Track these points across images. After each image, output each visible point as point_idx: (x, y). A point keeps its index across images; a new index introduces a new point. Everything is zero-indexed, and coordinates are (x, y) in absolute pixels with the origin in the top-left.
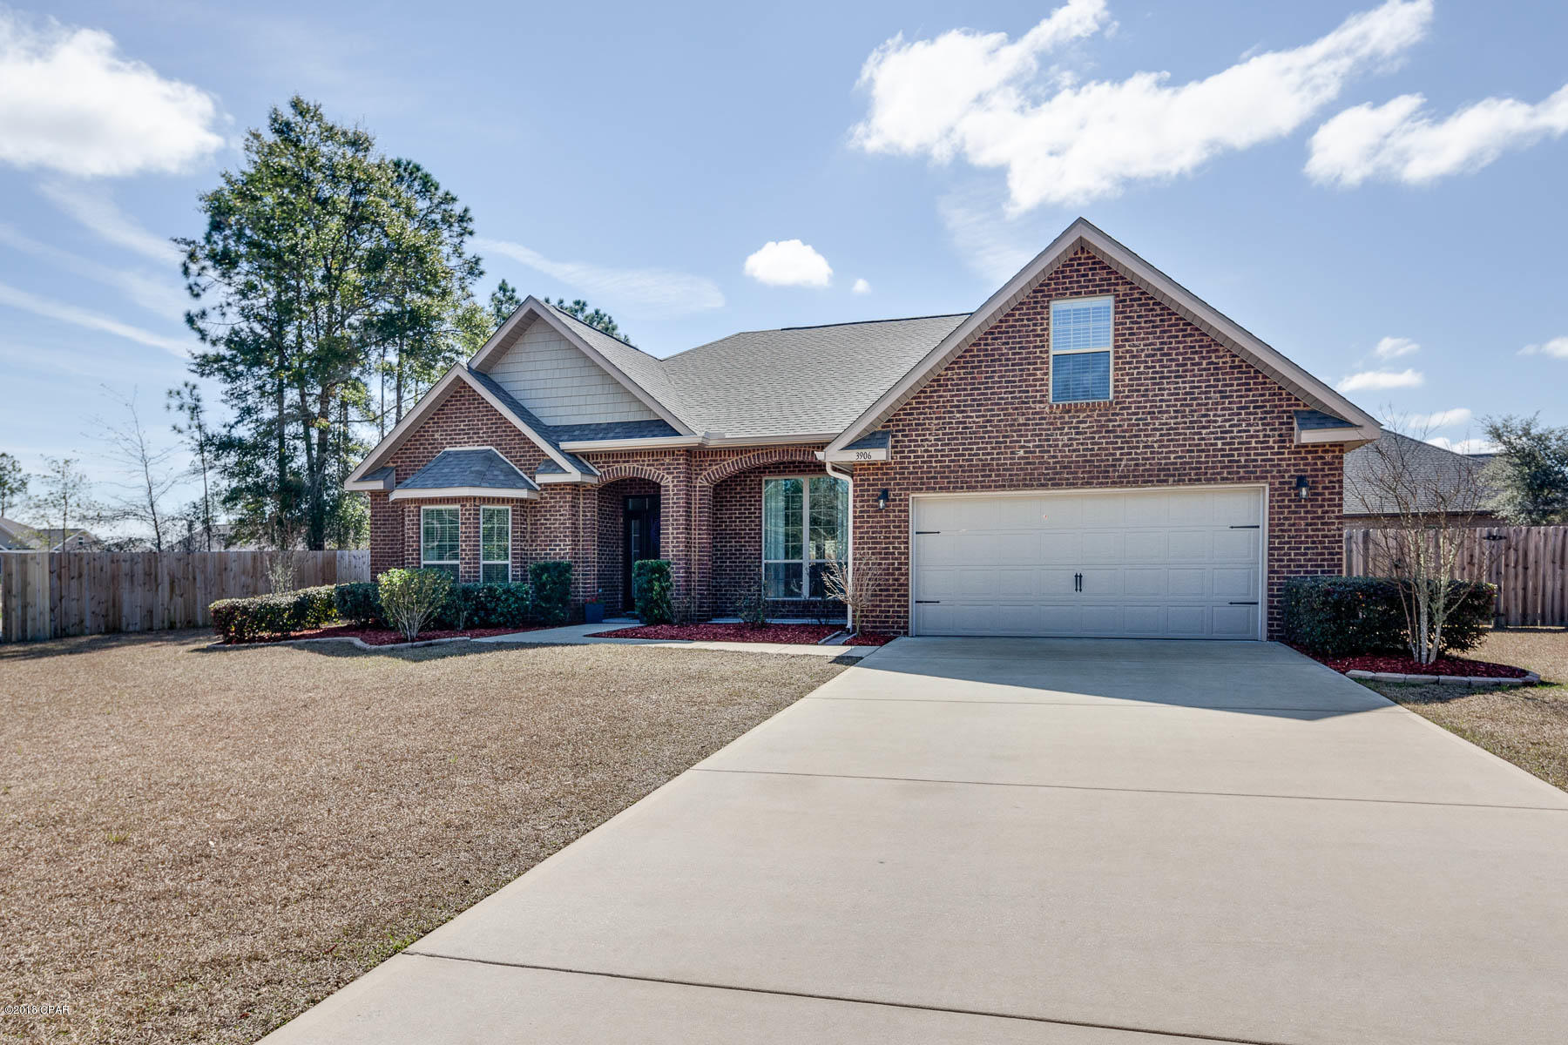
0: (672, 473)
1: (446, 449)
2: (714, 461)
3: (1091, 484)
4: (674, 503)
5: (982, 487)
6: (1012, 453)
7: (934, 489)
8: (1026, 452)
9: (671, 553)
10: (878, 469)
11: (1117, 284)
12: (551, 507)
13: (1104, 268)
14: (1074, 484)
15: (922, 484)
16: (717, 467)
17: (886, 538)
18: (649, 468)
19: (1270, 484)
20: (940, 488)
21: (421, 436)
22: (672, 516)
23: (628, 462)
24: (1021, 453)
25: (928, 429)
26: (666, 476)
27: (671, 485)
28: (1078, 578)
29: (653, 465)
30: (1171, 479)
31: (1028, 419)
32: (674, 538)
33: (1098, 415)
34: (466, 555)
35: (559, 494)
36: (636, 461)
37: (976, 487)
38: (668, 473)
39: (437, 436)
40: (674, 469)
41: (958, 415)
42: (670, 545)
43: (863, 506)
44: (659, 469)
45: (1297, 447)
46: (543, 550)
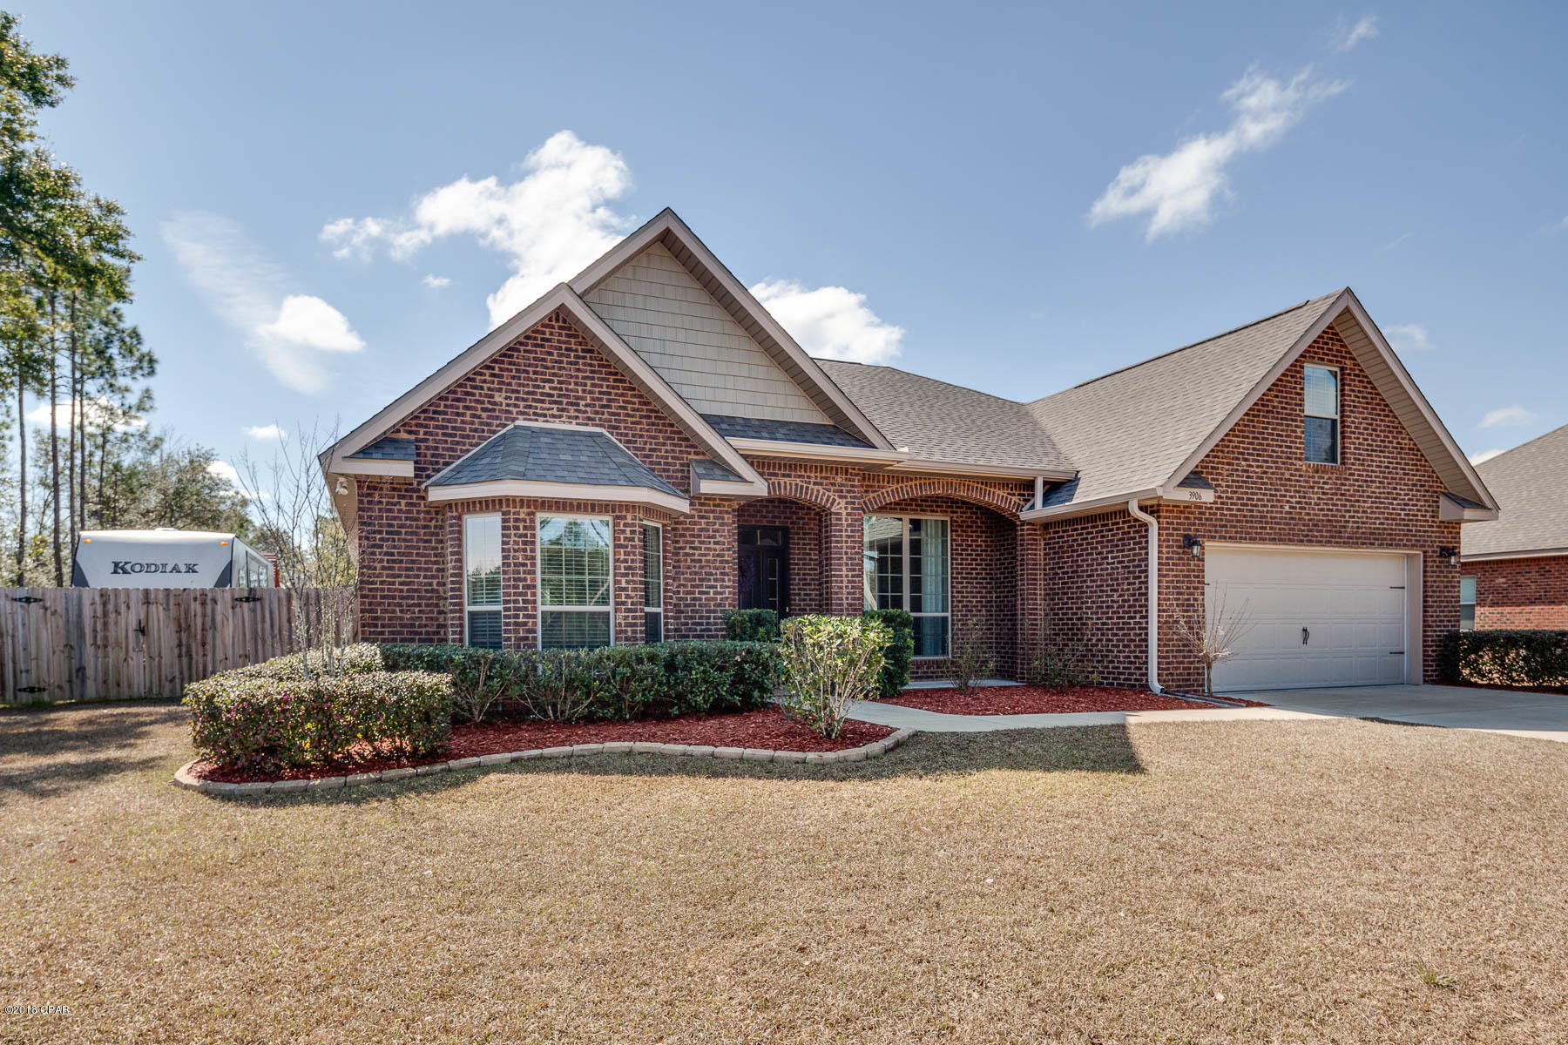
0: (846, 497)
1: (518, 423)
2: (872, 487)
3: (1330, 542)
4: (848, 536)
5: (1261, 539)
6: (1281, 507)
7: (1225, 538)
8: (1290, 507)
9: (845, 602)
10: (1181, 512)
11: (1345, 358)
12: (701, 530)
13: (1338, 340)
14: (1320, 542)
15: (1216, 532)
16: (875, 495)
17: (1188, 588)
18: (816, 487)
19: (1424, 552)
20: (1230, 537)
21: (467, 394)
22: (846, 553)
23: (789, 476)
24: (1287, 508)
25: (1221, 474)
26: (838, 500)
27: (844, 513)
28: (1305, 630)
29: (821, 484)
30: (1377, 542)
31: (1292, 475)
32: (849, 582)
33: (1337, 479)
34: (628, 596)
35: (713, 512)
36: (800, 476)
37: (1255, 539)
38: (840, 497)
39: (498, 398)
40: (848, 492)
41: (1243, 463)
42: (845, 591)
43: (1168, 553)
44: (829, 490)
45: (1441, 522)
46: (688, 593)
